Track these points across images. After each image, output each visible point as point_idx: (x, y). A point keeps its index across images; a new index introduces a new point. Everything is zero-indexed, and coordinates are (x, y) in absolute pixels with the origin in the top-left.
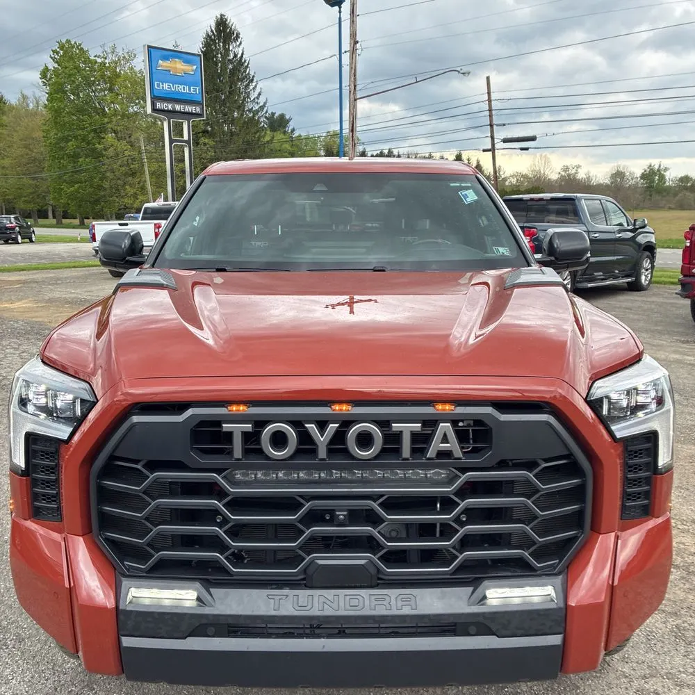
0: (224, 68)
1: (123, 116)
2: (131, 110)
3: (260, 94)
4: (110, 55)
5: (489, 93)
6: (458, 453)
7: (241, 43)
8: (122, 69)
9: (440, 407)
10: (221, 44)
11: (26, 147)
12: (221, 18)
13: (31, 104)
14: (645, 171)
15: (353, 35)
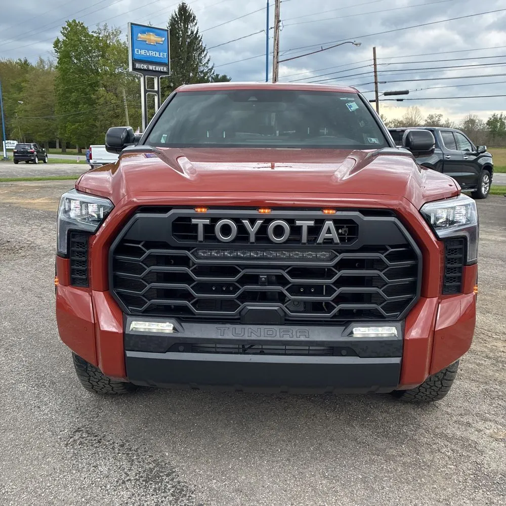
0: (184, 41)
1: (111, 75)
2: (117, 71)
3: (209, 60)
4: (103, 32)
5: (375, 59)
6: (337, 240)
7: (196, 24)
8: (112, 42)
9: (326, 211)
10: (182, 24)
11: (42, 96)
12: (183, 6)
13: (46, 66)
14: (490, 119)
15: (277, 16)
